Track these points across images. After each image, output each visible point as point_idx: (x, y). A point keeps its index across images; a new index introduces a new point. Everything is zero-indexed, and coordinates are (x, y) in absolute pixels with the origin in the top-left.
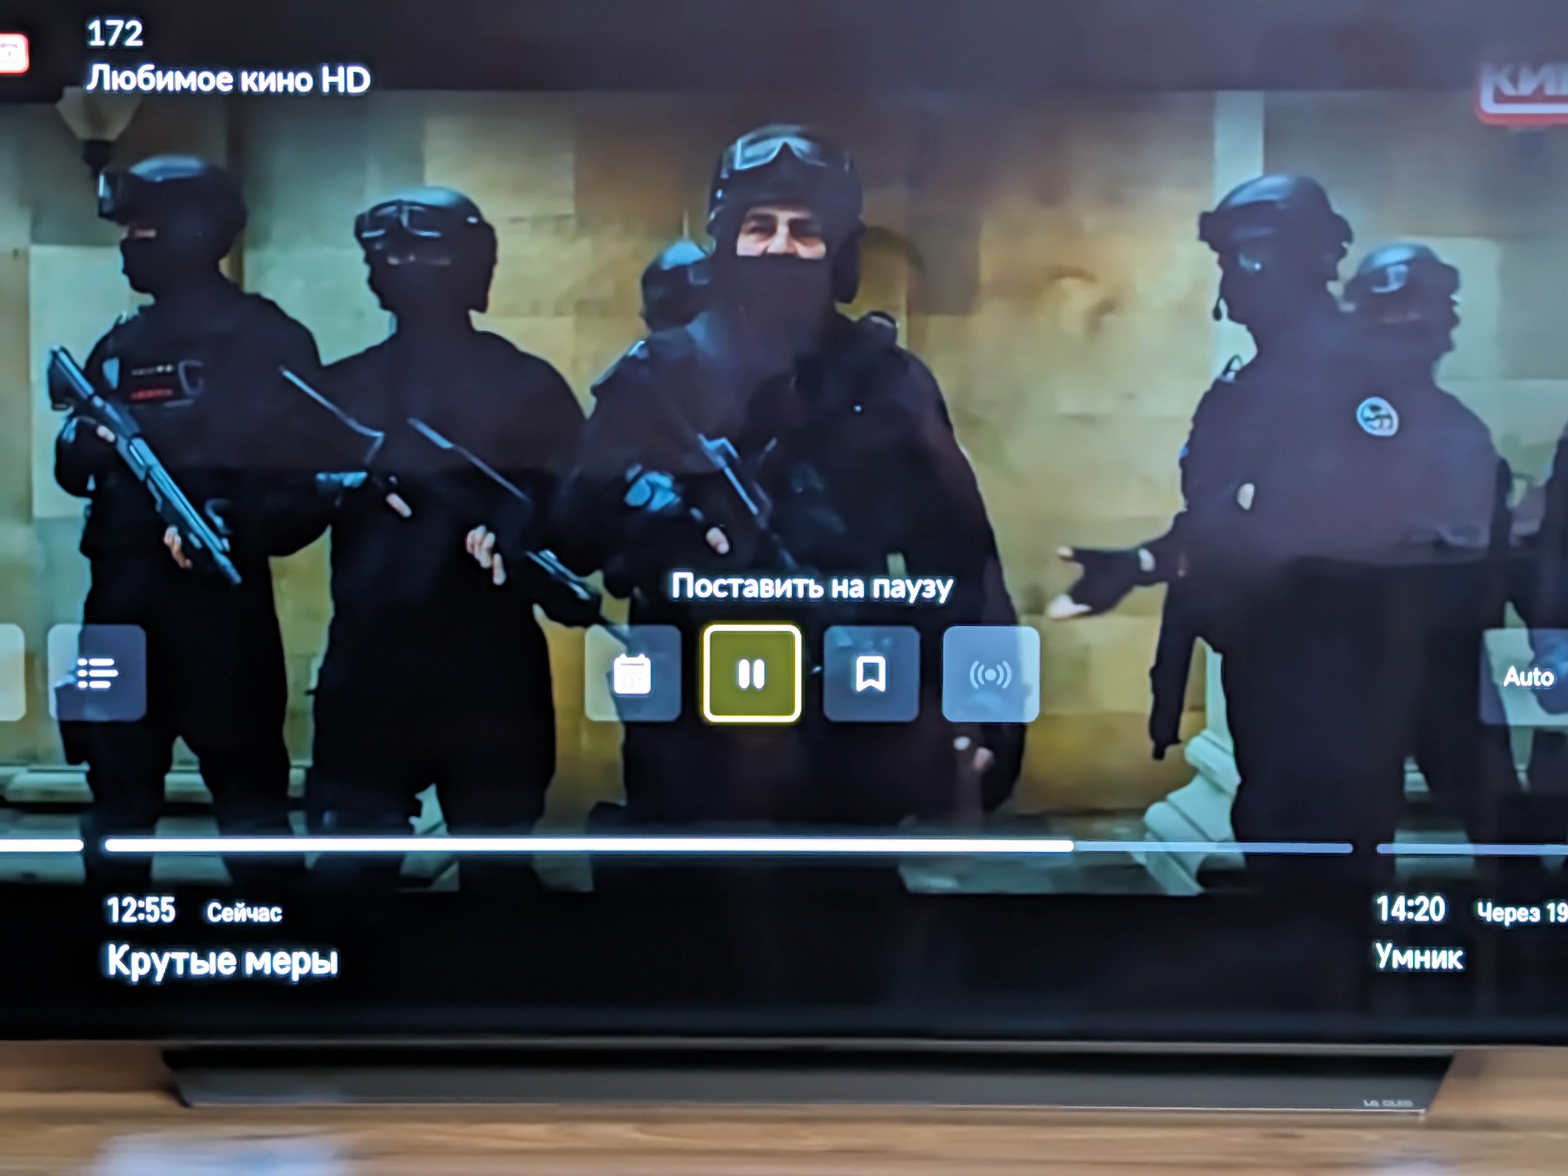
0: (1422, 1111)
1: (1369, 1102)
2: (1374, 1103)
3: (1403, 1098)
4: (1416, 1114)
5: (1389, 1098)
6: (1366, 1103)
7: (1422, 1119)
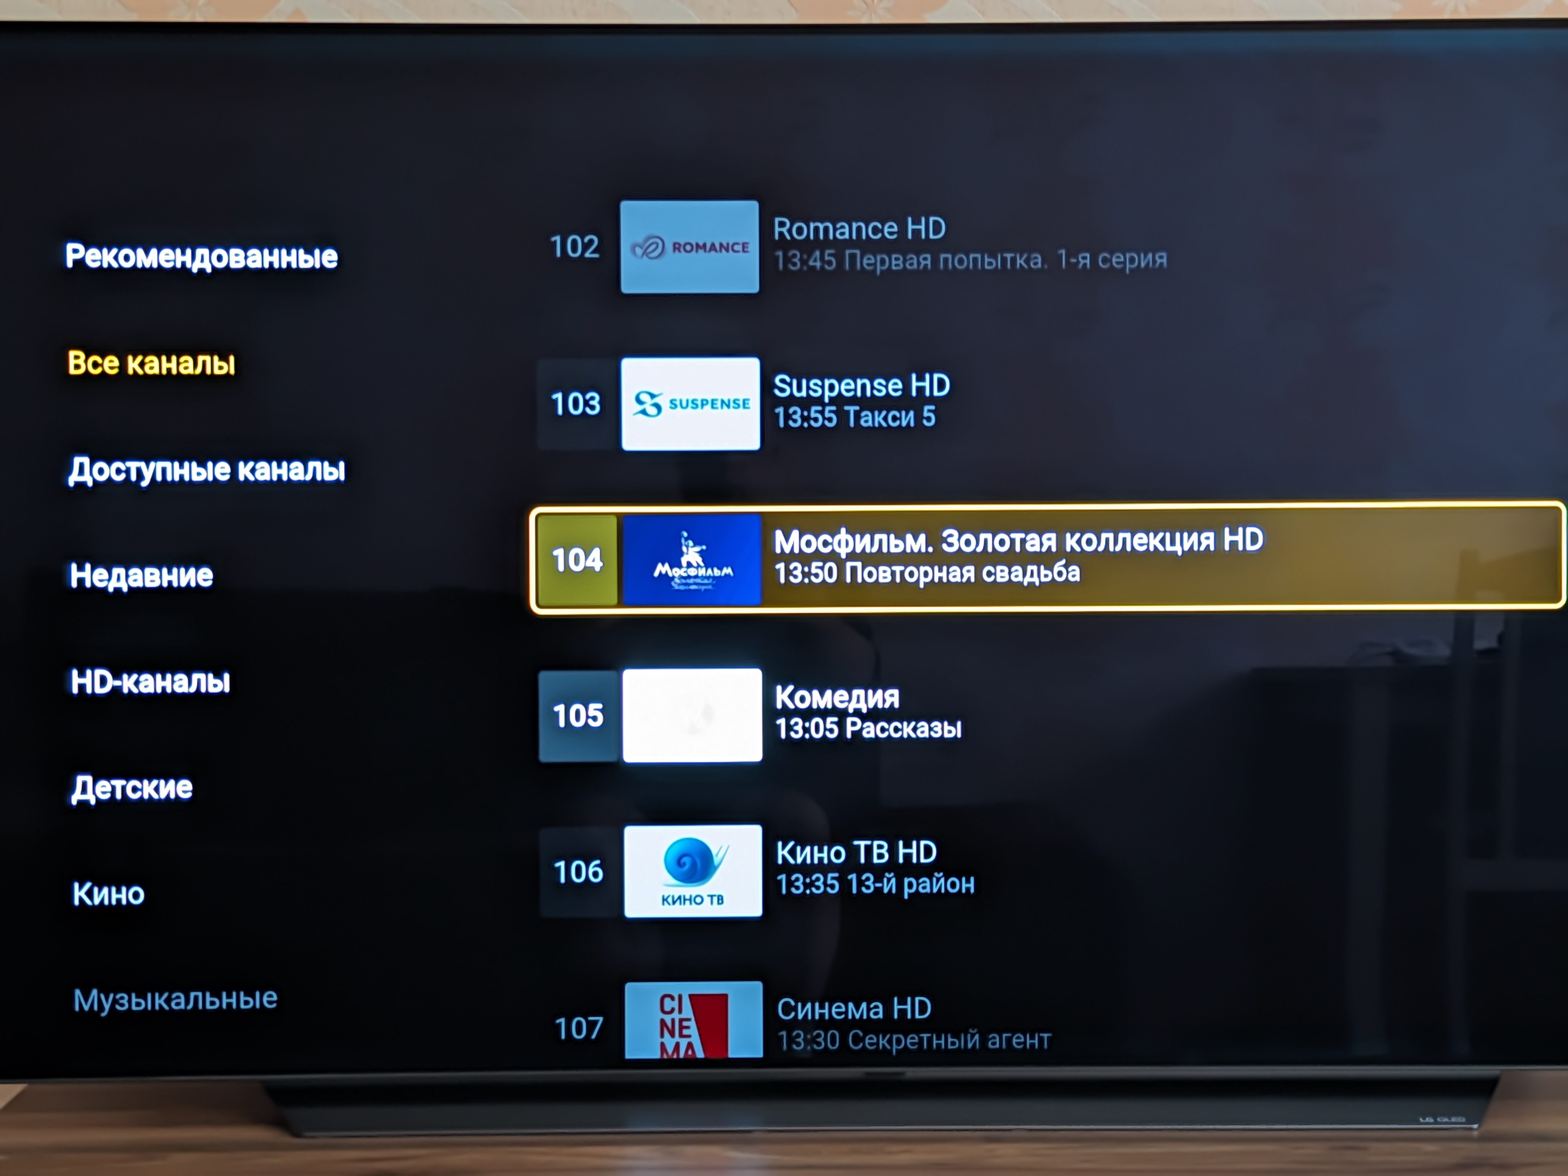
0: (1475, 1126)
1: (1424, 1119)
2: (1429, 1120)
3: (1457, 1115)
4: (1471, 1129)
5: (1444, 1115)
6: (1421, 1120)
7: (1475, 1133)
